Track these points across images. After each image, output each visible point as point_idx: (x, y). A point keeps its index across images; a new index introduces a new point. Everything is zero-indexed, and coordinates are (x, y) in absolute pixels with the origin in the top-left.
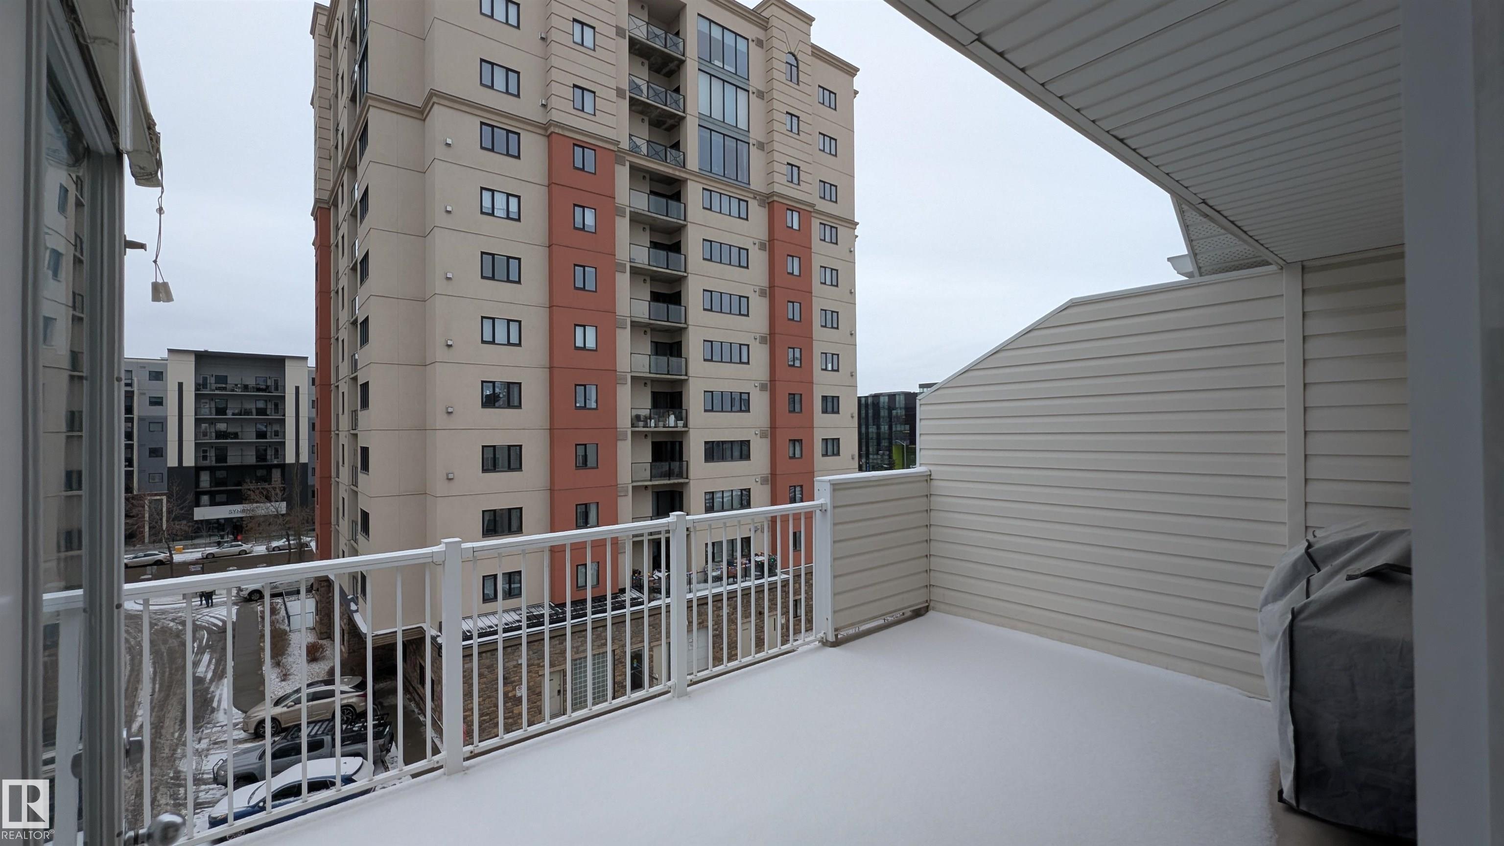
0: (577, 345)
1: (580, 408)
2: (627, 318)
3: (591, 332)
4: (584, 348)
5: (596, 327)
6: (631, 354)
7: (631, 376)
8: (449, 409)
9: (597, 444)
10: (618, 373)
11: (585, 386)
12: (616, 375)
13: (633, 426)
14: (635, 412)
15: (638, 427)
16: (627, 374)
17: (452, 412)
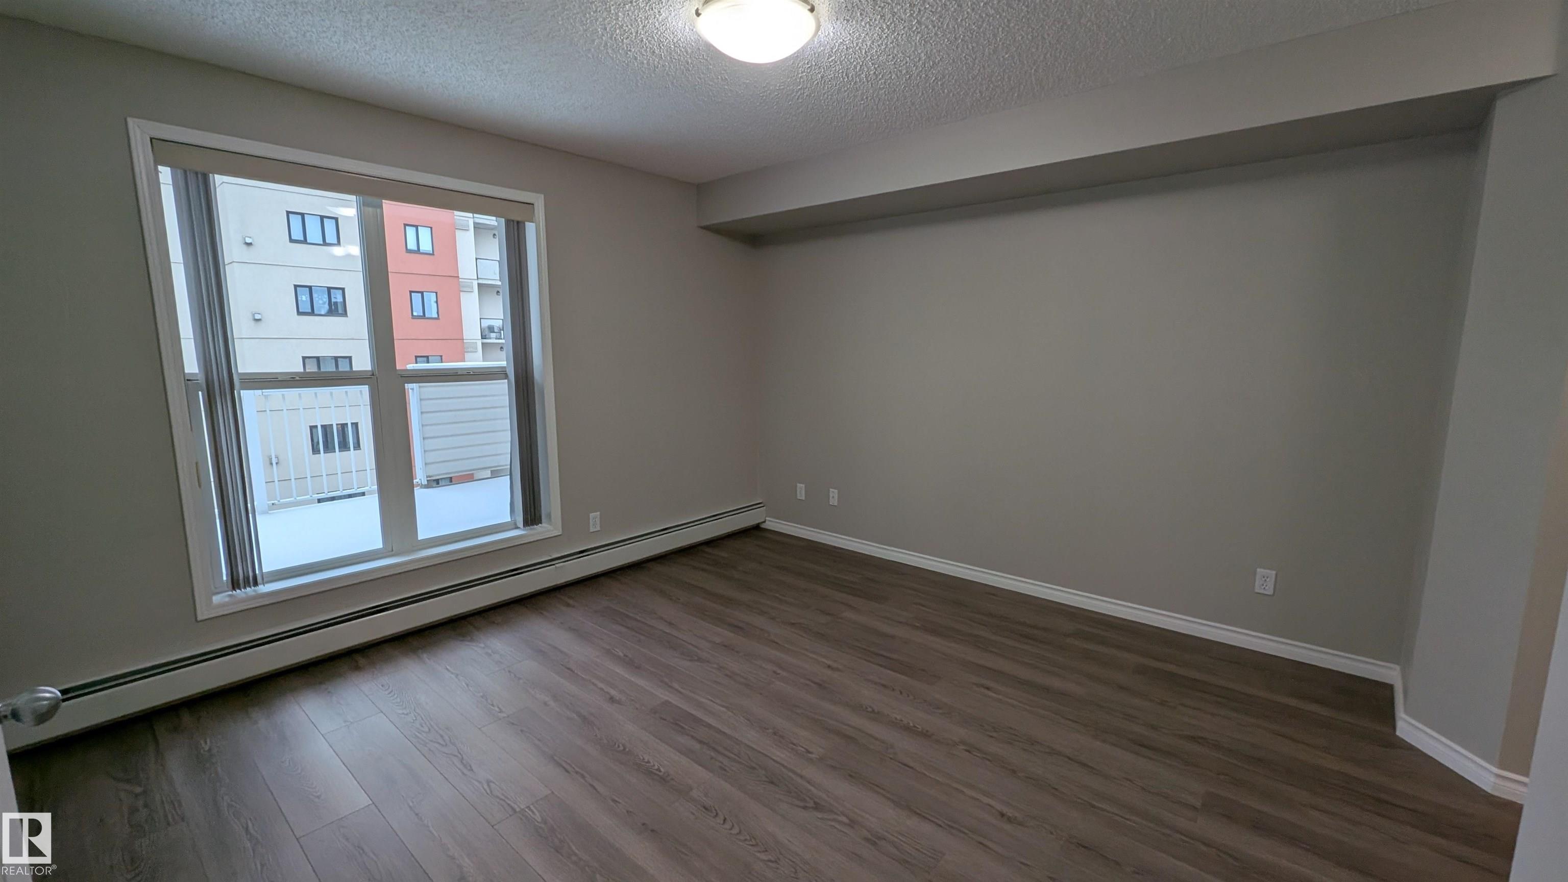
0: (409, 247)
1: (418, 317)
2: (469, 219)
3: (424, 234)
4: (418, 251)
5: (431, 228)
6: (476, 259)
7: (478, 284)
8: (256, 315)
9: (441, 356)
10: (460, 280)
11: (422, 293)
12: (459, 282)
13: (483, 337)
14: (486, 323)
15: (490, 338)
16: (473, 281)
17: (259, 320)
